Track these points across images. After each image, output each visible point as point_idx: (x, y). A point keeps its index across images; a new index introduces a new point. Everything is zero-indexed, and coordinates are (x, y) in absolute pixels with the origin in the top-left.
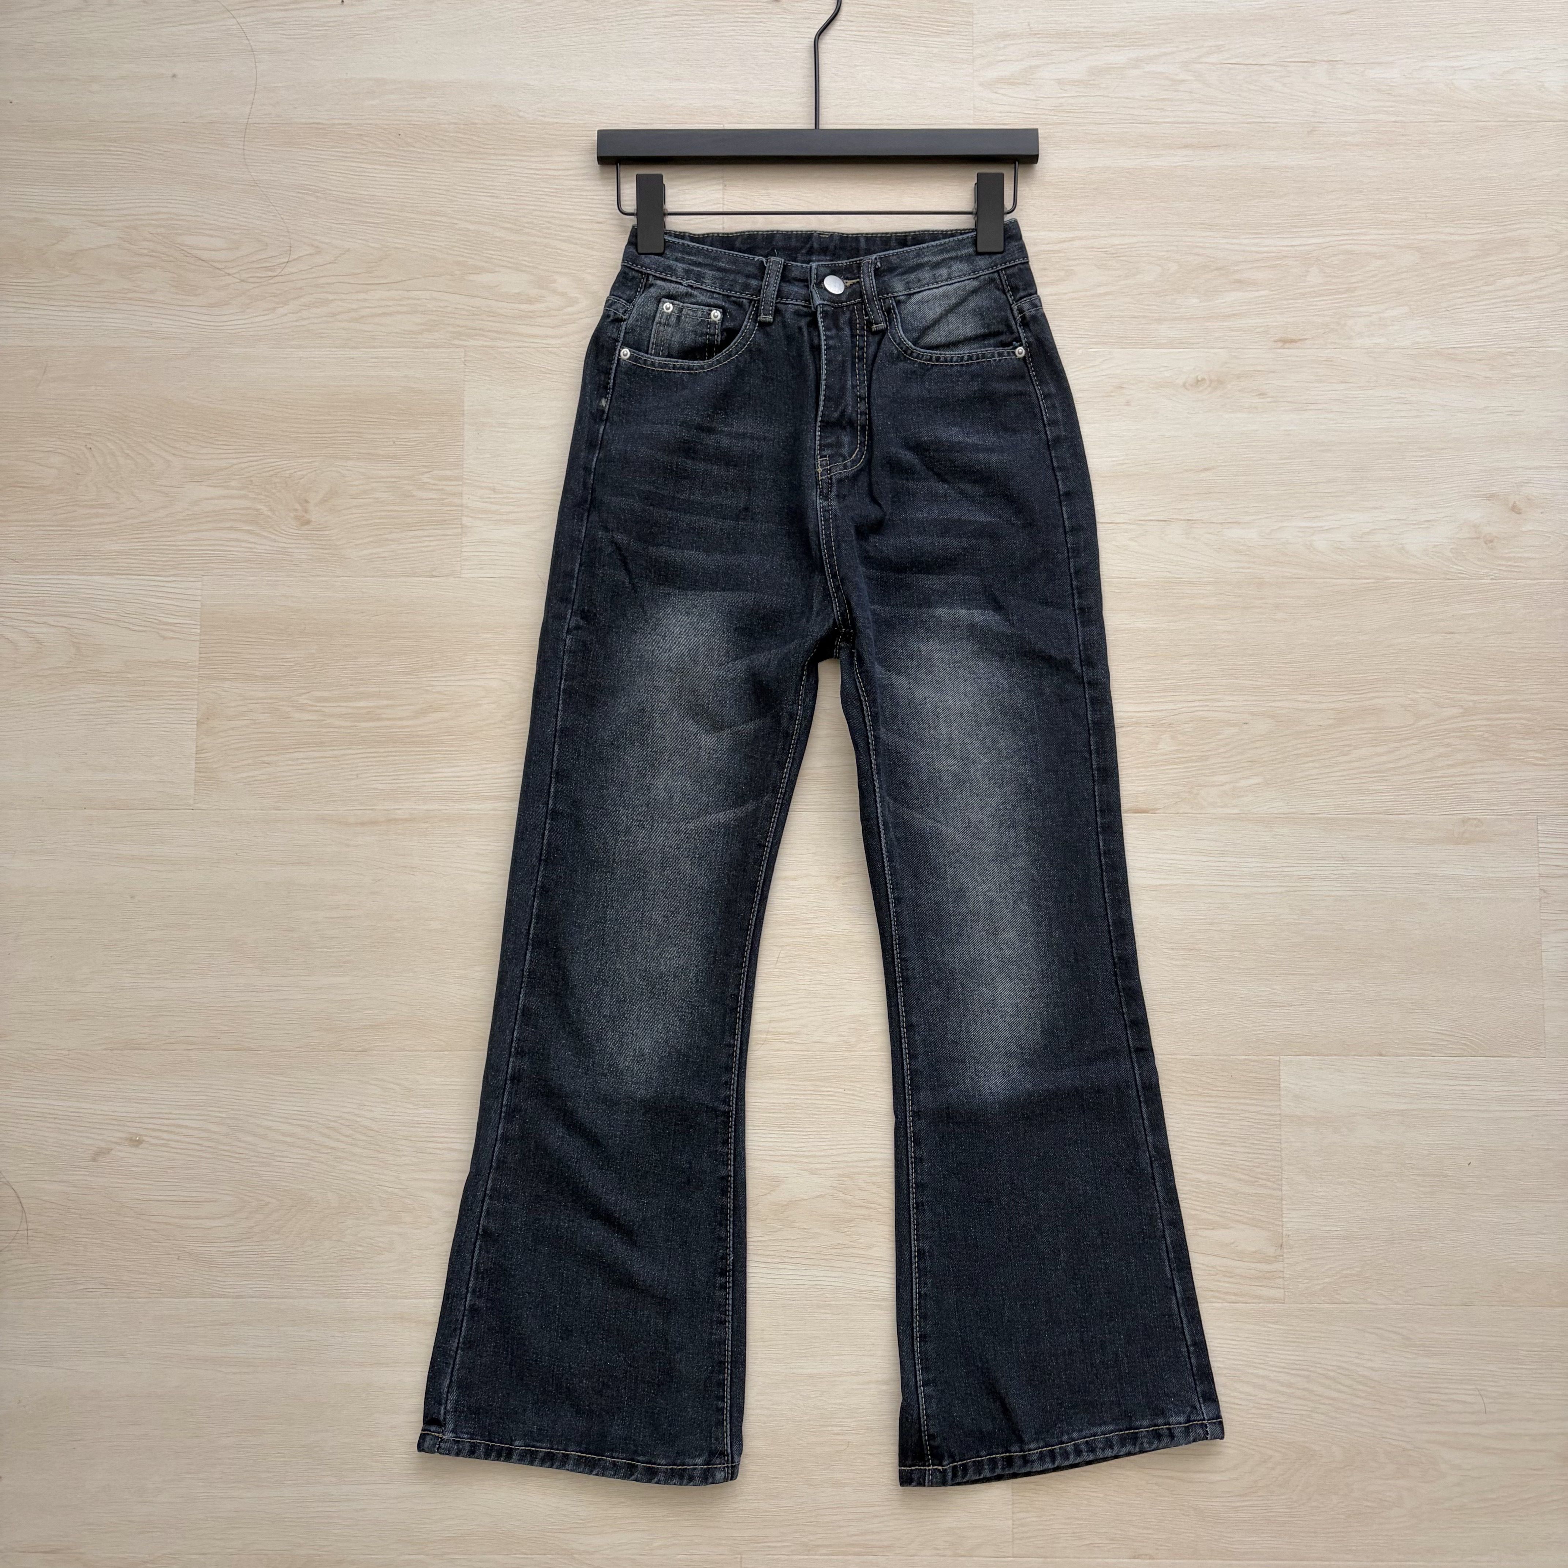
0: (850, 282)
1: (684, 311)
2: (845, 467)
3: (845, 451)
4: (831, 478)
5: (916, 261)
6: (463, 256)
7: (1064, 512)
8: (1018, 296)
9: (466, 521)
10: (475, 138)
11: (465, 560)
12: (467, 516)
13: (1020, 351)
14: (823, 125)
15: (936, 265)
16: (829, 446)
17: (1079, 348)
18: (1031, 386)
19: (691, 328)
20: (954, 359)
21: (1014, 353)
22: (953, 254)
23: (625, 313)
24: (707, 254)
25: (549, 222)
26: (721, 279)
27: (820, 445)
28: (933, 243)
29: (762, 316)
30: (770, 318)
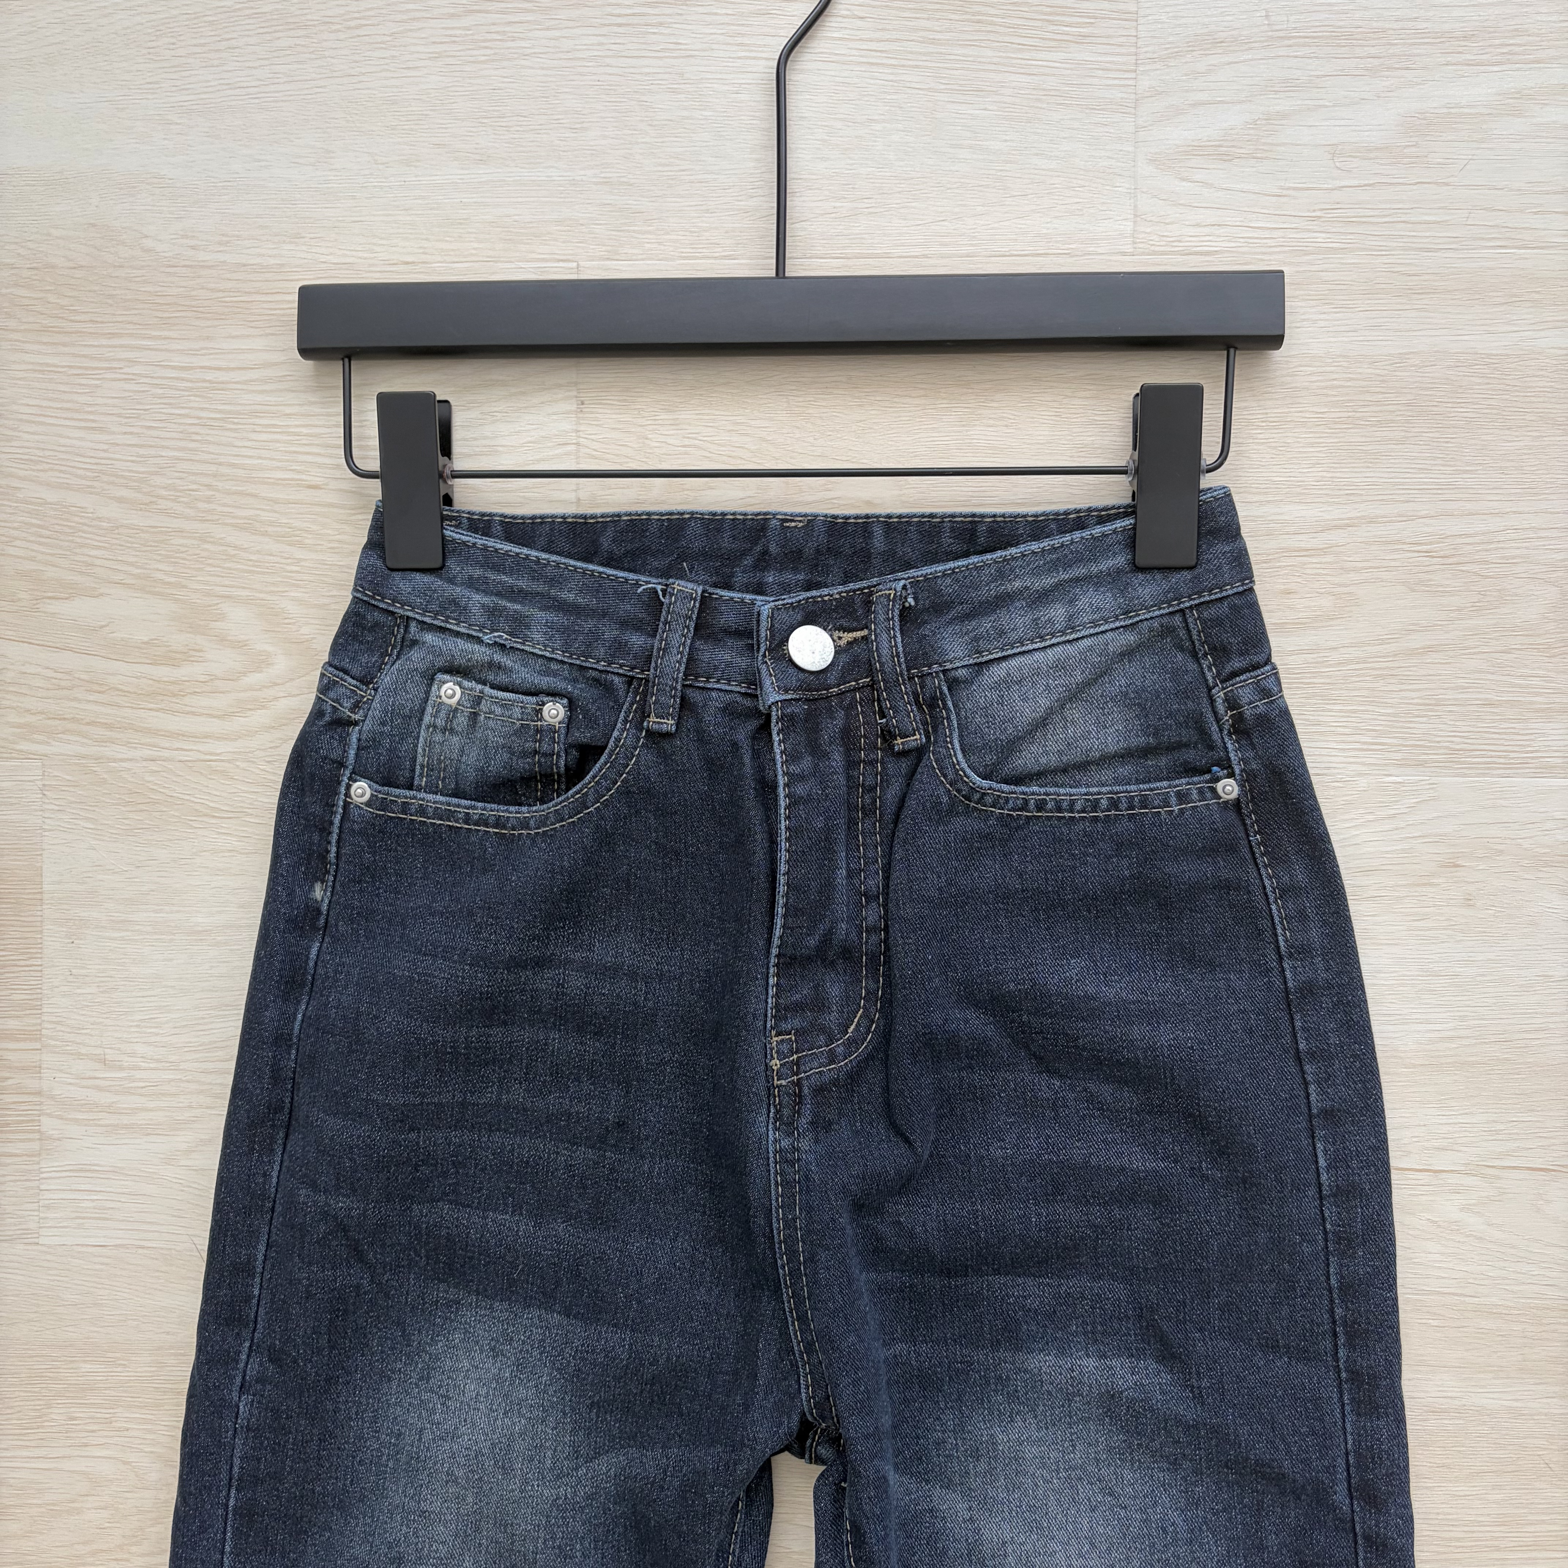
0: (848, 637)
1: (484, 706)
2: (832, 1058)
3: (832, 1019)
4: (799, 1083)
5: (994, 589)
6: (32, 559)
7: (1320, 1154)
8: (1228, 669)
9: (48, 1125)
10: (52, 298)
11: (48, 1207)
12: (50, 1115)
13: (1228, 788)
14: (795, 268)
15: (1043, 597)
16: (798, 1008)
17: (1360, 775)
18: (1251, 868)
19: (501, 741)
20: (1078, 806)
21: (1213, 790)
22: (1079, 571)
23: (355, 707)
24: (535, 570)
25: (209, 486)
26: (565, 631)
27: (777, 1006)
28: (1035, 546)
29: (653, 718)
30: (669, 724)
